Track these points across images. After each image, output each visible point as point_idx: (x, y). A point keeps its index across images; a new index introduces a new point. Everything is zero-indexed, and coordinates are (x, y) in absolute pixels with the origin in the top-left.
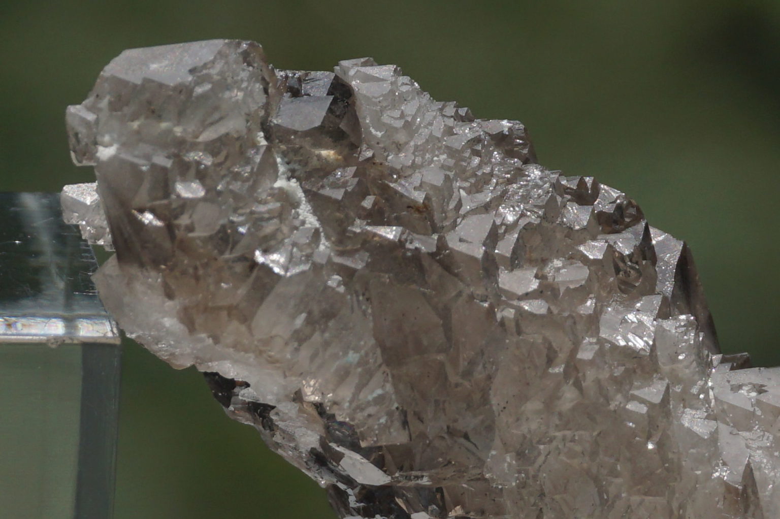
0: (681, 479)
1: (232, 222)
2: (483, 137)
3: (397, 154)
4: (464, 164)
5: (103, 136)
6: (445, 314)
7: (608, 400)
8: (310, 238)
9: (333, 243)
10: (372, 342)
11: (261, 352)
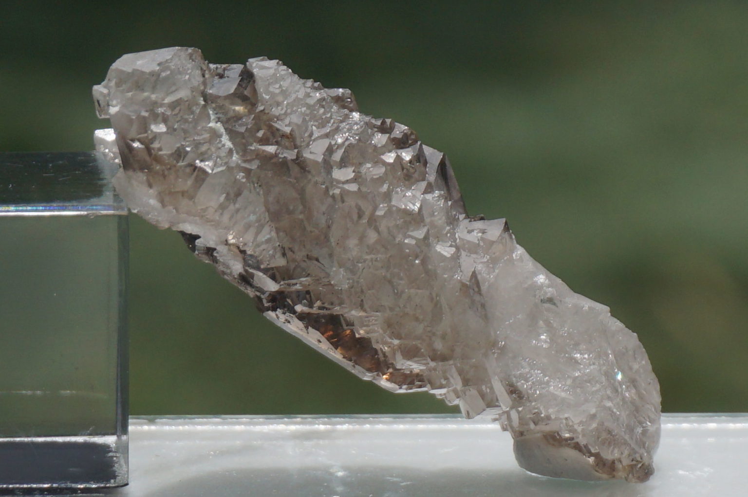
0: (437, 279)
1: (182, 145)
2: (326, 98)
3: (277, 108)
4: (315, 112)
5: (112, 101)
6: (302, 192)
7: (394, 238)
8: (227, 153)
9: (241, 156)
10: (263, 209)
11: (202, 216)
